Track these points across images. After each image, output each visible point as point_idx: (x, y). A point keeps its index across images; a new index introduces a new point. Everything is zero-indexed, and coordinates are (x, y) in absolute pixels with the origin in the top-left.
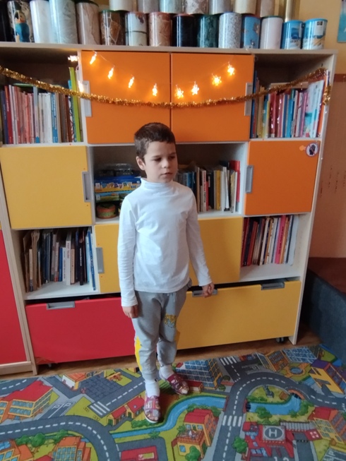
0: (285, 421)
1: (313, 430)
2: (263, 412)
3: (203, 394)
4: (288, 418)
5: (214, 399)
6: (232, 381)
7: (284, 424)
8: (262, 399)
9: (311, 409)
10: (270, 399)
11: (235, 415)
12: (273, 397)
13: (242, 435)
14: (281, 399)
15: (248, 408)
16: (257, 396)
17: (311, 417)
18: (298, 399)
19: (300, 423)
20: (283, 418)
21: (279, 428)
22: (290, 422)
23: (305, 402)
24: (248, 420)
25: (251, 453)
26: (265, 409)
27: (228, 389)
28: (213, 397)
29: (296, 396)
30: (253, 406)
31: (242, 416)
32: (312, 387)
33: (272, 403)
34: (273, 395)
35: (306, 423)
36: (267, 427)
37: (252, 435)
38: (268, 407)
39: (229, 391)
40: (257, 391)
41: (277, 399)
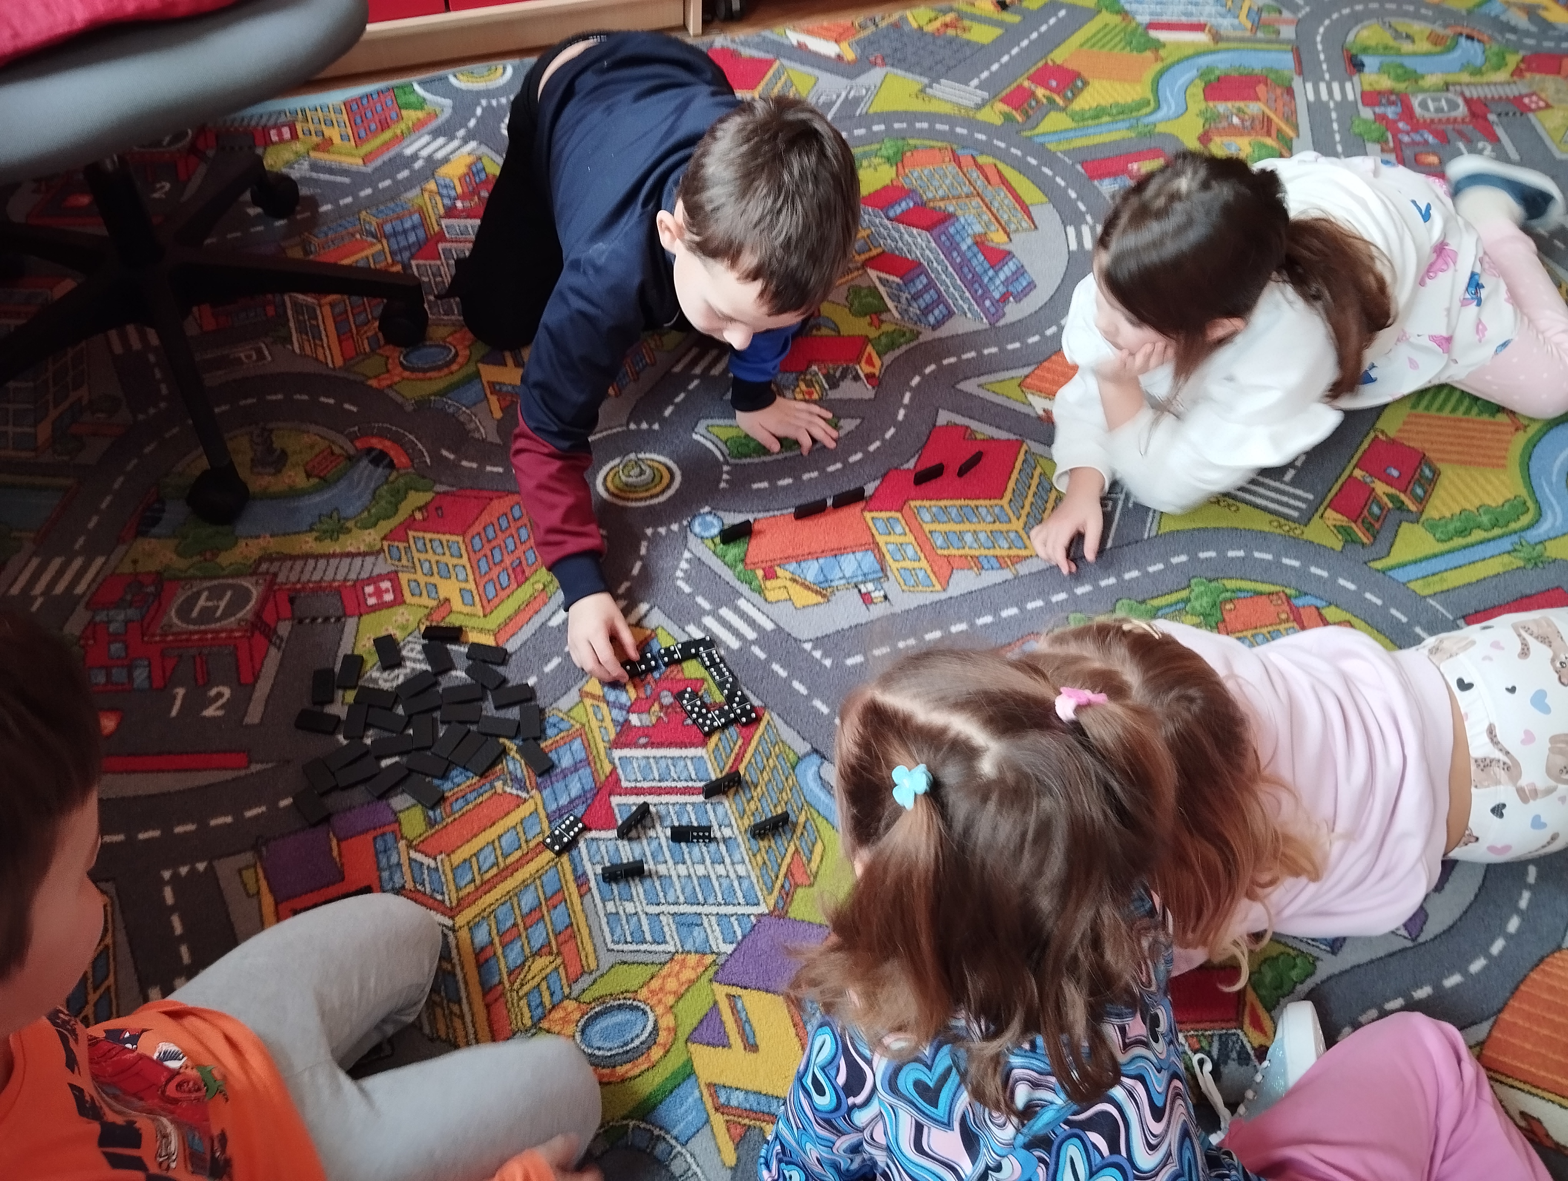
0: (1460, 84)
1: (1530, 95)
2: (1400, 71)
3: (1222, 45)
4: (1465, 78)
5: (1261, 55)
6: (1286, 14)
7: (1458, 88)
8: (1386, 48)
9: (1513, 60)
10: (1407, 47)
11: (1333, 79)
12: (1413, 41)
13: (1367, 113)
14: (1436, 44)
15: (1356, 65)
16: (1372, 43)
17: (1518, 72)
18: (1476, 44)
19: (1495, 84)
20: (1451, 78)
21: (1450, 95)
22: (1468, 85)
23: (1495, 48)
24: (1367, 88)
25: (1400, 142)
26: (1402, 66)
27: (1288, 32)
28: (1255, 50)
29: (1470, 37)
30: (1370, 62)
31: (1351, 80)
32: (1503, 18)
33: (1415, 54)
34: (1409, 37)
35: (1509, 83)
36: (1420, 97)
37: (1391, 112)
38: (1409, 63)
39: (1293, 36)
40: (1365, 33)
41: (1424, 46)
